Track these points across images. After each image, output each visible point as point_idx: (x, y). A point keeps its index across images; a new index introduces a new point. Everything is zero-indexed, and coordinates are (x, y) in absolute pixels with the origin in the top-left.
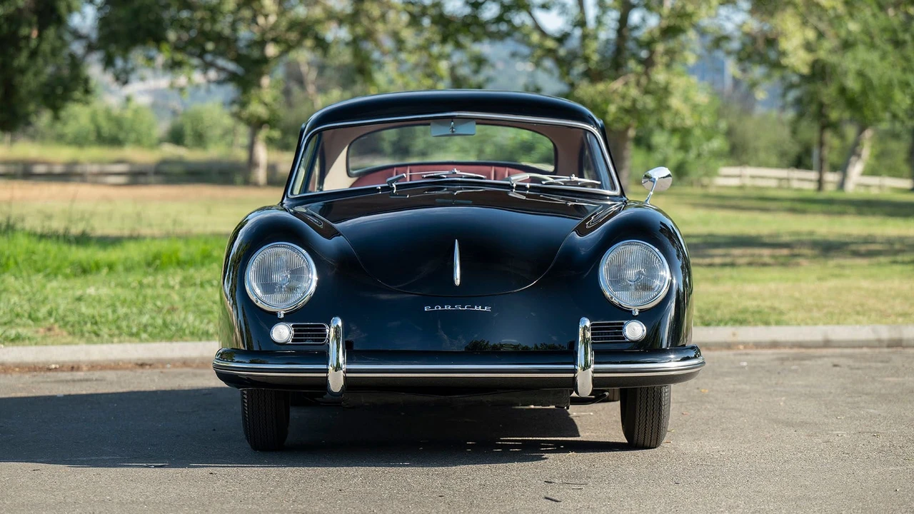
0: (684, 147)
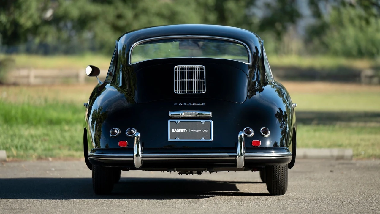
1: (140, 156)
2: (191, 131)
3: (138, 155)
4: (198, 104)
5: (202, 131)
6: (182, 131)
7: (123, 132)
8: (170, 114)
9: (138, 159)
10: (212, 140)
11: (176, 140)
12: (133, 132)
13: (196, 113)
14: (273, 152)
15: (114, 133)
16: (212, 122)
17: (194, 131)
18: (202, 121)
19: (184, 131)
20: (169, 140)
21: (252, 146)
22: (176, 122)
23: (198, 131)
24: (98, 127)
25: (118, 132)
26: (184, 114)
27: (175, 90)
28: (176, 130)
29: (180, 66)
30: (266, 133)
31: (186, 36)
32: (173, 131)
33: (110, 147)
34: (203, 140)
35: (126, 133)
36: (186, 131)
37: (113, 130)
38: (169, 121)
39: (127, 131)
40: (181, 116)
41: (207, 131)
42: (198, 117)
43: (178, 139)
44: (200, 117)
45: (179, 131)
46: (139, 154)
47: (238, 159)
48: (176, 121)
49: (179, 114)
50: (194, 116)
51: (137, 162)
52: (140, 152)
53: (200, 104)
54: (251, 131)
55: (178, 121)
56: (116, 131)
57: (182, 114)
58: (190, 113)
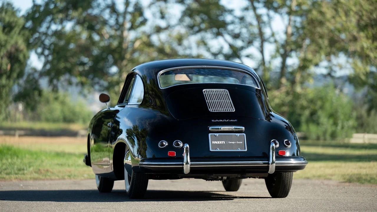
0: (335, 124)
1: (189, 164)
2: (228, 142)
3: (187, 163)
4: (231, 121)
5: (238, 142)
6: (221, 143)
7: (170, 144)
8: (210, 128)
9: (188, 166)
10: (246, 150)
11: (217, 150)
12: (180, 144)
13: (232, 128)
14: (292, 160)
15: (162, 145)
16: (245, 135)
17: (231, 143)
18: (237, 134)
19: (223, 143)
20: (211, 150)
21: (279, 155)
22: (215, 136)
23: (234, 143)
24: (141, 142)
25: (166, 144)
26: (223, 128)
27: (209, 109)
28: (215, 142)
29: (207, 89)
30: (289, 144)
31: (201, 66)
32: (213, 142)
33: (156, 157)
34: (239, 150)
35: (174, 145)
36: (224, 143)
37: (162, 142)
38: (210, 134)
39: (174, 143)
40: (220, 130)
41: (242, 143)
42: (234, 131)
43: (218, 150)
44: (236, 131)
45: (218, 143)
46: (189, 162)
47: (270, 165)
48: (216, 134)
49: (219, 129)
50: (230, 130)
51: (187, 169)
52: (189, 160)
53: (233, 121)
54: (277, 143)
55: (217, 134)
56: (164, 143)
57: (220, 128)
58: (227, 127)
